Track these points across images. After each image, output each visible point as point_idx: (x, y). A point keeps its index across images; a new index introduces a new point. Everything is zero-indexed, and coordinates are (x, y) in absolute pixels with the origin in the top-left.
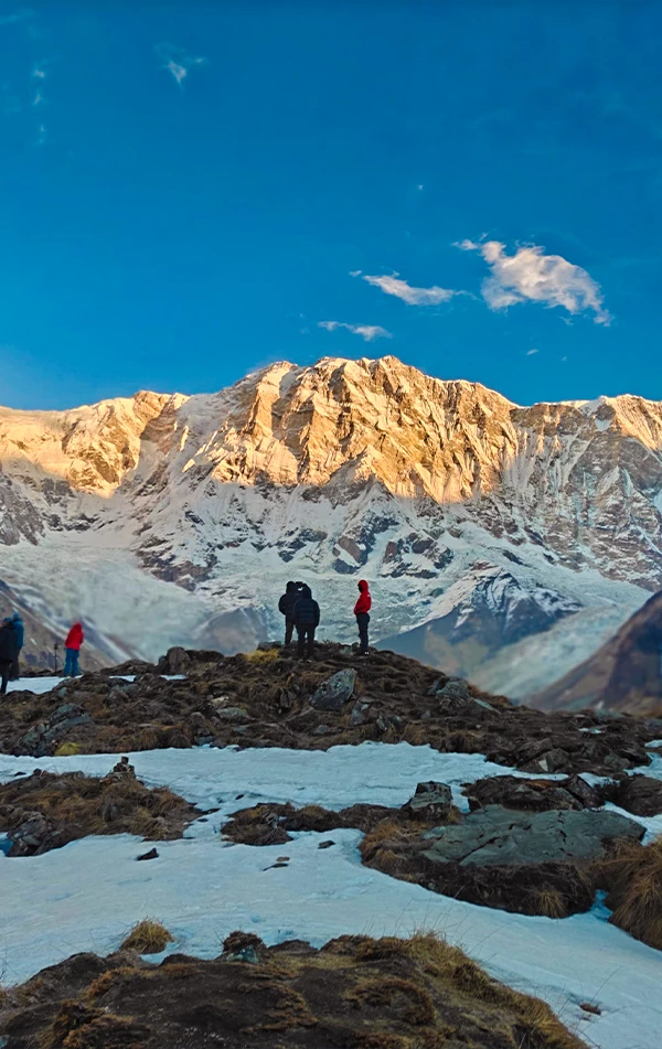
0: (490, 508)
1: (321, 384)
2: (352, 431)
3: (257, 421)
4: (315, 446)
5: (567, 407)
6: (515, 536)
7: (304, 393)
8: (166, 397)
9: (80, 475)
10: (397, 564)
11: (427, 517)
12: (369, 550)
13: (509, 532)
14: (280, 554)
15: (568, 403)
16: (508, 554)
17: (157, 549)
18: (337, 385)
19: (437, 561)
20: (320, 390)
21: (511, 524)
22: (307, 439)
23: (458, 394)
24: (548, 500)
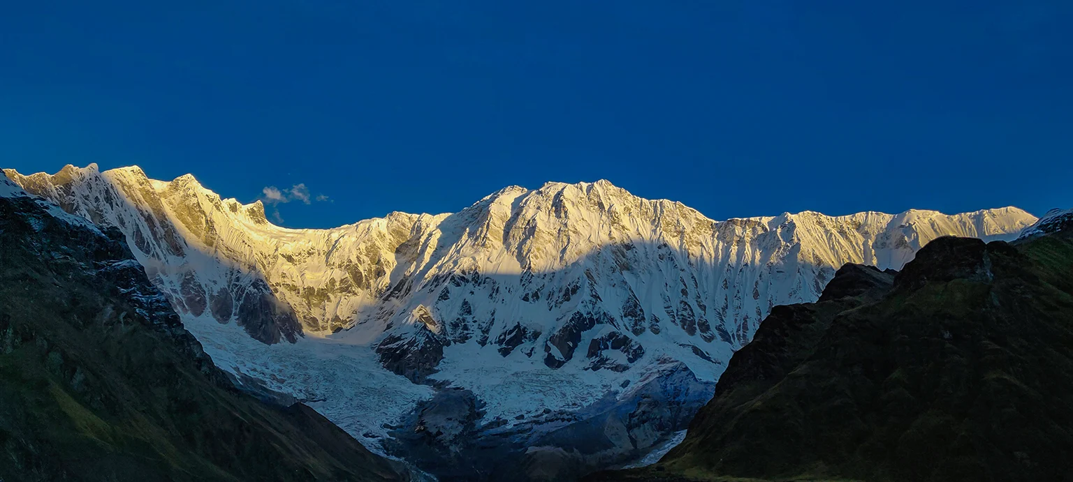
0: (686, 309)
1: (543, 205)
2: (568, 243)
3: (488, 236)
4: (536, 256)
5: (756, 222)
6: (707, 335)
7: (529, 213)
8: (415, 216)
9: (338, 284)
10: (597, 359)
11: (630, 317)
12: (575, 346)
13: (702, 331)
14: (500, 351)
15: (757, 219)
16: (696, 351)
17: (394, 346)
18: (558, 205)
19: (631, 356)
20: (543, 210)
21: (704, 324)
22: (529, 251)
23: (662, 212)
24: (737, 303)
